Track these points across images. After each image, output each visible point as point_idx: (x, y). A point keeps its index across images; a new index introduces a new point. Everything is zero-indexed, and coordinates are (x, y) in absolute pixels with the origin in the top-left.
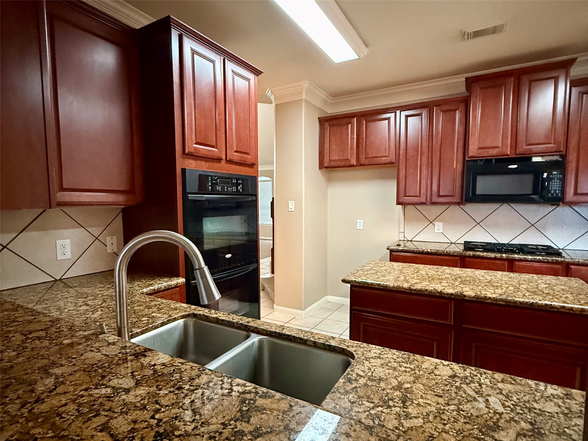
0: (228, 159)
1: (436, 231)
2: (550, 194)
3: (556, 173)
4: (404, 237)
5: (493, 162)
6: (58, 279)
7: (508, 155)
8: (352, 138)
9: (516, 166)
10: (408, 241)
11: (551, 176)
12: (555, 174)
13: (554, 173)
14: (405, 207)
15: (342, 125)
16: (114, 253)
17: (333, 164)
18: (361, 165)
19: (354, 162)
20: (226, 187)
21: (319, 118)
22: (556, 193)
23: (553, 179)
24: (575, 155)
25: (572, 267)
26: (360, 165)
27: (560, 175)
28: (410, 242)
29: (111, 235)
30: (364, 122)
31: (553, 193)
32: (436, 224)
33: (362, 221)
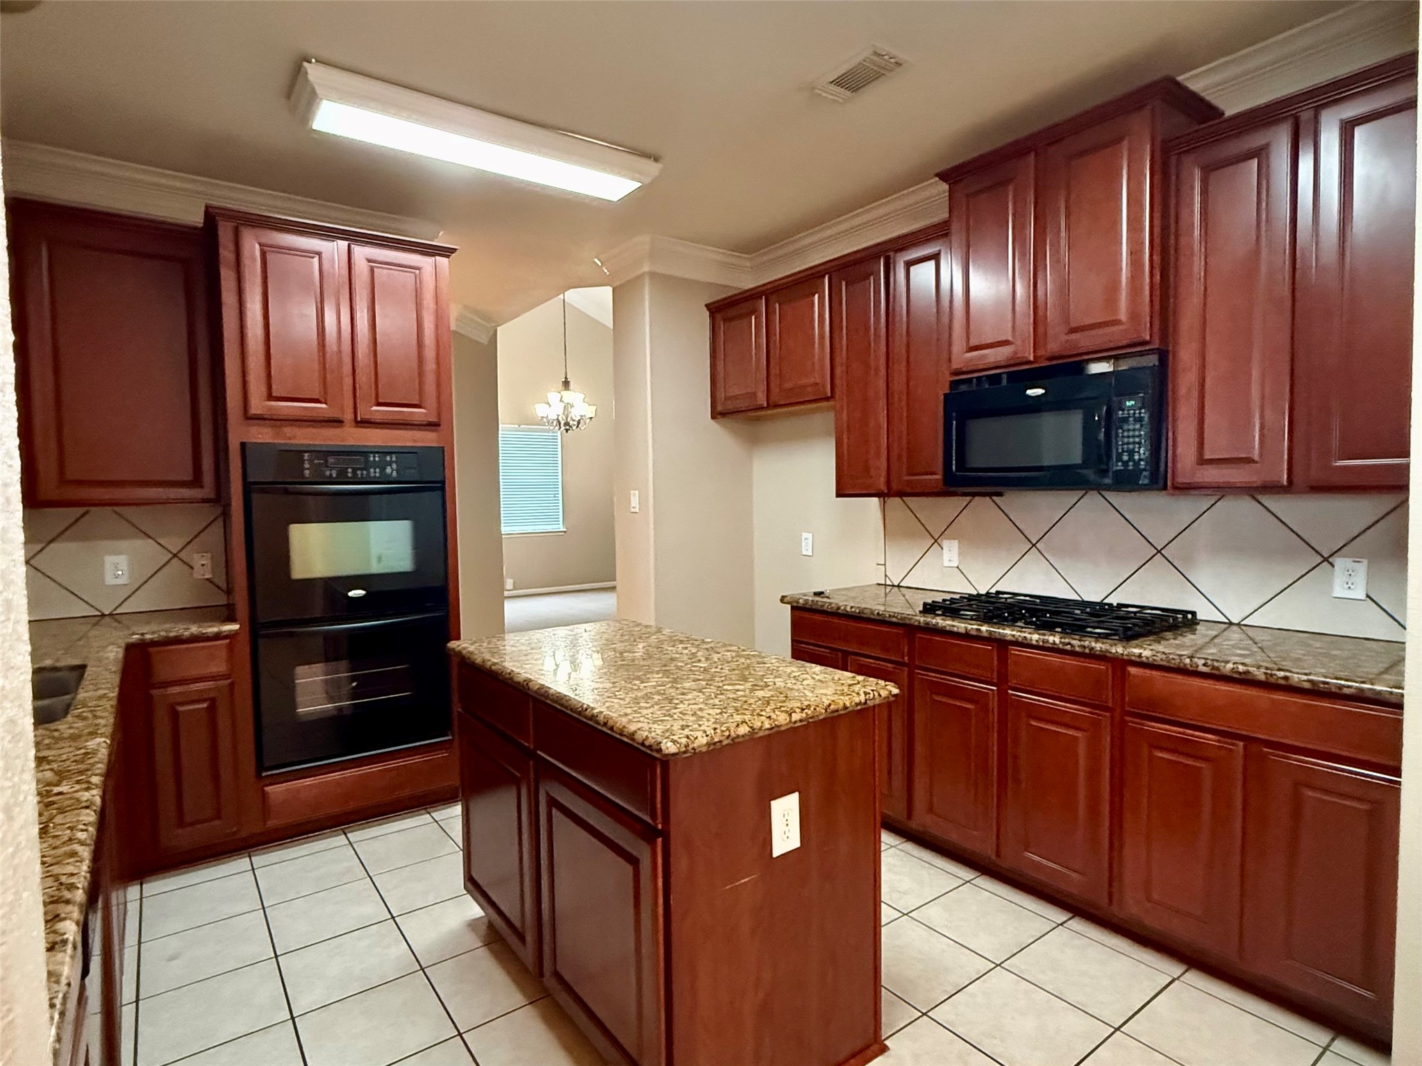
0: (359, 419)
1: (946, 563)
2: (1120, 464)
3: (1133, 402)
4: (886, 576)
5: (1004, 382)
6: (107, 613)
7: (1029, 362)
8: (758, 346)
9: (1040, 391)
10: (893, 586)
11: (1120, 412)
12: (1130, 408)
13: (1128, 404)
14: (884, 502)
15: (740, 317)
16: (207, 579)
17: (730, 406)
18: (777, 406)
19: (762, 399)
20: (350, 470)
21: (707, 306)
22: (1134, 460)
23: (1125, 420)
24: (1195, 346)
25: (1133, 670)
26: (772, 405)
27: (1140, 409)
28: (896, 588)
29: (203, 551)
30: (777, 305)
31: (1127, 462)
32: (946, 544)
33: (810, 536)
